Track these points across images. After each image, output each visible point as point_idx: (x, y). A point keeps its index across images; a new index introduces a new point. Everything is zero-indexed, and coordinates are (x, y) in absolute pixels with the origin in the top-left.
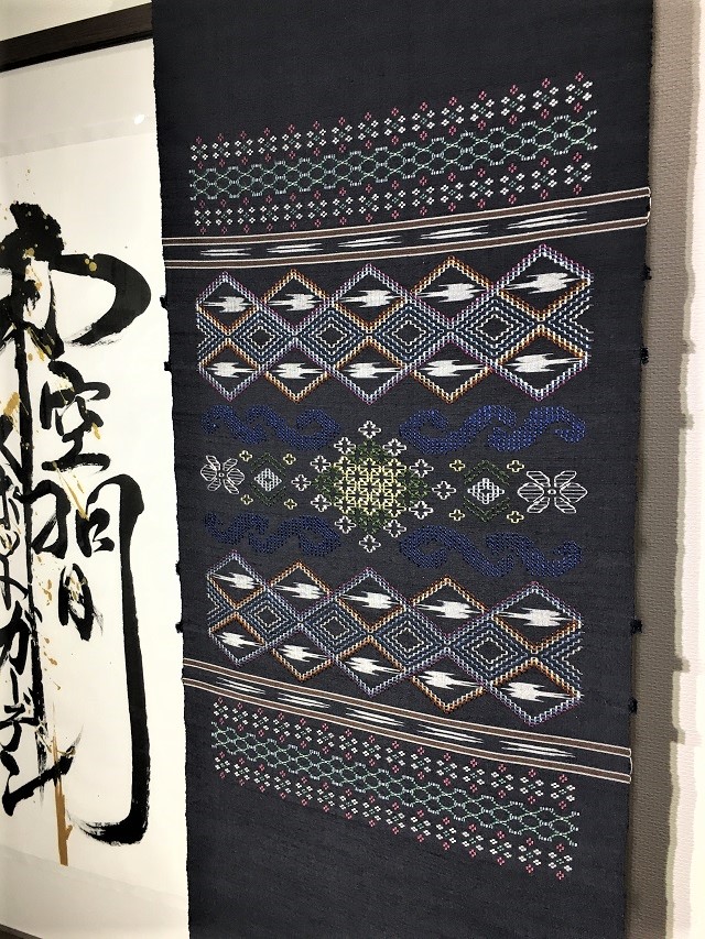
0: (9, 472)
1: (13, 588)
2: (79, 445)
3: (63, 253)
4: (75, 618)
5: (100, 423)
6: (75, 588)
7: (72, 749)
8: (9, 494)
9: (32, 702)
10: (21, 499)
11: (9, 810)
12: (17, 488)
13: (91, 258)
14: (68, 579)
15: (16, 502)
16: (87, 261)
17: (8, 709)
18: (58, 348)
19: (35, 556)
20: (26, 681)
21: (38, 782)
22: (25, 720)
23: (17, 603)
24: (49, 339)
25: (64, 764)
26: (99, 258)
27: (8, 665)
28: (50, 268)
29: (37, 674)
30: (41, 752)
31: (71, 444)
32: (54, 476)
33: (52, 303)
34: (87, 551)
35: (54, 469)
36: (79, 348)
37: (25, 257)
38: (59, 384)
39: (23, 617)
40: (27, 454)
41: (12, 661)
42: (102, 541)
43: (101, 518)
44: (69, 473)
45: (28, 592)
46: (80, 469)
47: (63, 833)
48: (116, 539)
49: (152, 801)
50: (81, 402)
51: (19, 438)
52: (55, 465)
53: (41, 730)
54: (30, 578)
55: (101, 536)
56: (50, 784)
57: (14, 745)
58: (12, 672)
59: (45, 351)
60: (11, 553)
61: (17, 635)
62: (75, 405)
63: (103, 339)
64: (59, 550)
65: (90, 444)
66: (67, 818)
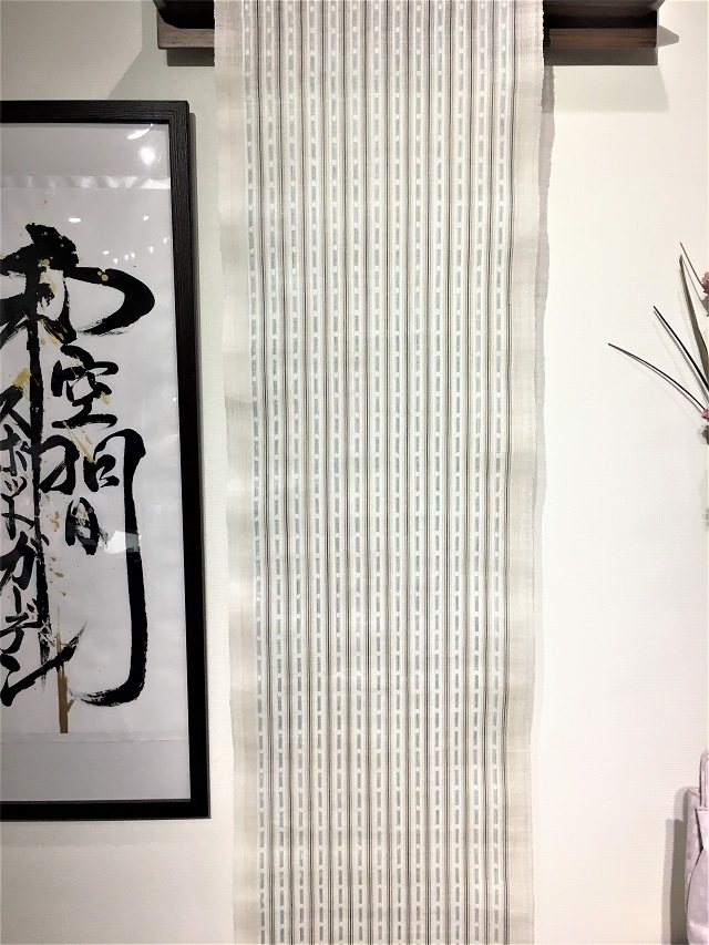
0: (17, 430)
1: (17, 521)
2: (88, 408)
3: (78, 266)
4: (81, 538)
5: (108, 391)
6: (82, 515)
7: (75, 640)
8: (17, 448)
9: (36, 610)
10: (28, 451)
11: (8, 702)
12: (25, 443)
13: (104, 271)
14: (75, 510)
15: (24, 453)
16: (99, 273)
17: (9, 619)
18: (71, 335)
19: (43, 495)
20: (29, 594)
21: (41, 672)
22: (27, 625)
23: (22, 533)
24: (62, 327)
25: (67, 653)
26: (109, 272)
27: (11, 584)
28: (65, 276)
29: (42, 586)
30: (44, 648)
31: (81, 408)
32: (64, 433)
33: (66, 301)
34: (94, 487)
35: (64, 427)
36: (89, 336)
37: (40, 265)
38: (70, 362)
39: (29, 544)
40: (37, 415)
41: (15, 580)
42: (107, 479)
43: (108, 462)
44: (78, 430)
45: (35, 524)
46: (89, 427)
47: (64, 708)
48: (121, 477)
49: (148, 666)
50: (91, 377)
51: (29, 403)
52: (65, 424)
53: (45, 631)
54: (37, 512)
55: (107, 475)
56: (52, 673)
57: (15, 647)
58: (15, 589)
59: (58, 338)
60: (17, 494)
61: (22, 560)
62: (85, 380)
63: (113, 331)
64: (68, 488)
65: (98, 407)
66: (68, 695)
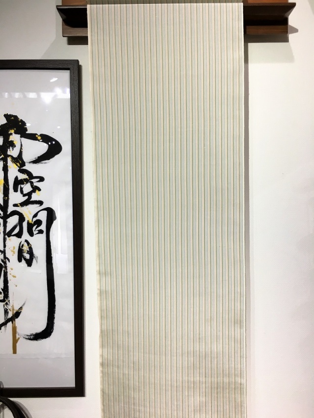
2: (30, 197)
3: (27, 132)
4: (25, 259)
5: (39, 190)
6: (26, 248)
7: (21, 308)
9: (3, 294)
10: (2, 218)
12: (0, 214)
13: (39, 135)
14: (23, 245)
18: (23, 164)
19: (8, 238)
24: (19, 160)
25: (17, 314)
28: (21, 137)
29: (6, 282)
30: (6, 312)
31: (26, 197)
32: (18, 209)
33: (21, 148)
34: (31, 234)
35: (18, 206)
36: (31, 164)
37: (10, 132)
38: (22, 176)
39: (0, 262)
40: (6, 201)
42: (38, 230)
43: (39, 223)
44: (25, 207)
45: (4, 252)
46: (30, 206)
47: (15, 341)
48: (45, 230)
49: (56, 321)
50: (32, 183)
51: (2, 196)
53: (7, 304)
54: (5, 246)
56: (10, 324)
59: (17, 165)
62: (29, 184)
63: (42, 162)
64: (19, 235)
65: (35, 197)
66: (17, 335)
